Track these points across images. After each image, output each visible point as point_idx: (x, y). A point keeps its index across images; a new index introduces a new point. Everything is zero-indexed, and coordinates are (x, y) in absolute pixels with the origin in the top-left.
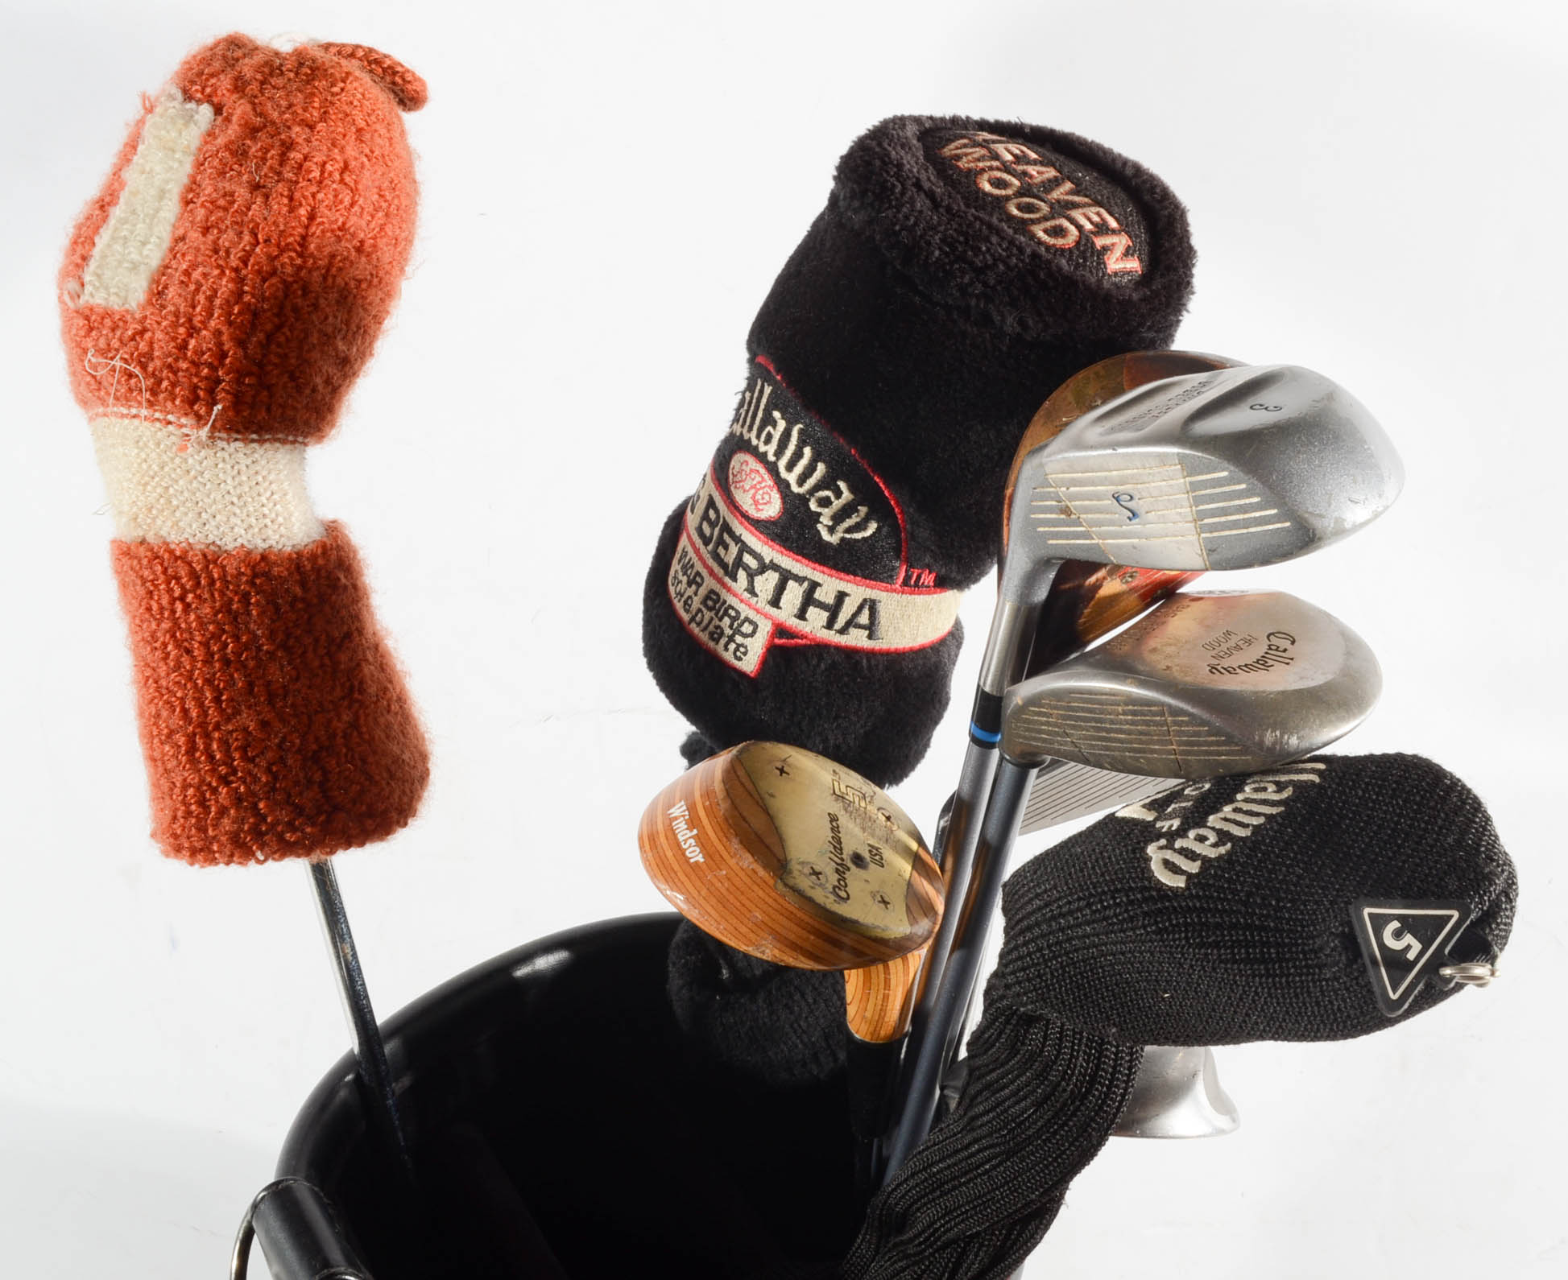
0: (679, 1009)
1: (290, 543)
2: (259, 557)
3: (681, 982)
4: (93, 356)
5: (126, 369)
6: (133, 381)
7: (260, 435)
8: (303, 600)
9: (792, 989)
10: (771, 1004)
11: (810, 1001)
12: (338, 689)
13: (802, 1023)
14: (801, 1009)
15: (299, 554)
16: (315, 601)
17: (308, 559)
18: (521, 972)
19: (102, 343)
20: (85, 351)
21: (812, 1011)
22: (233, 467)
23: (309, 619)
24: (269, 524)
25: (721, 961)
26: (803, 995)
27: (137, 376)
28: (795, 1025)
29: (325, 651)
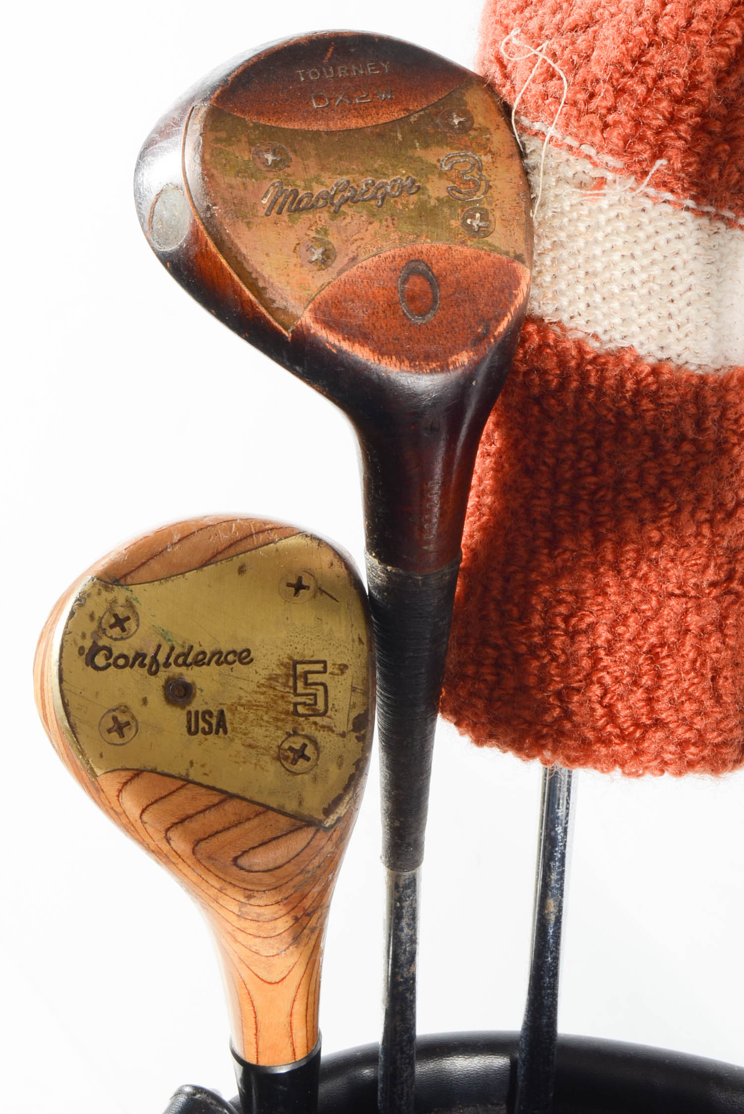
1: (697, 361)
2: (647, 369)
4: (517, 36)
5: (550, 66)
6: (552, 84)
7: (698, 204)
8: (694, 441)
12: (711, 570)
15: (703, 379)
16: (710, 447)
17: (713, 389)
19: (533, 25)
20: (507, 30)
22: (648, 237)
23: (697, 468)
24: (674, 328)
27: (560, 78)
29: (707, 516)
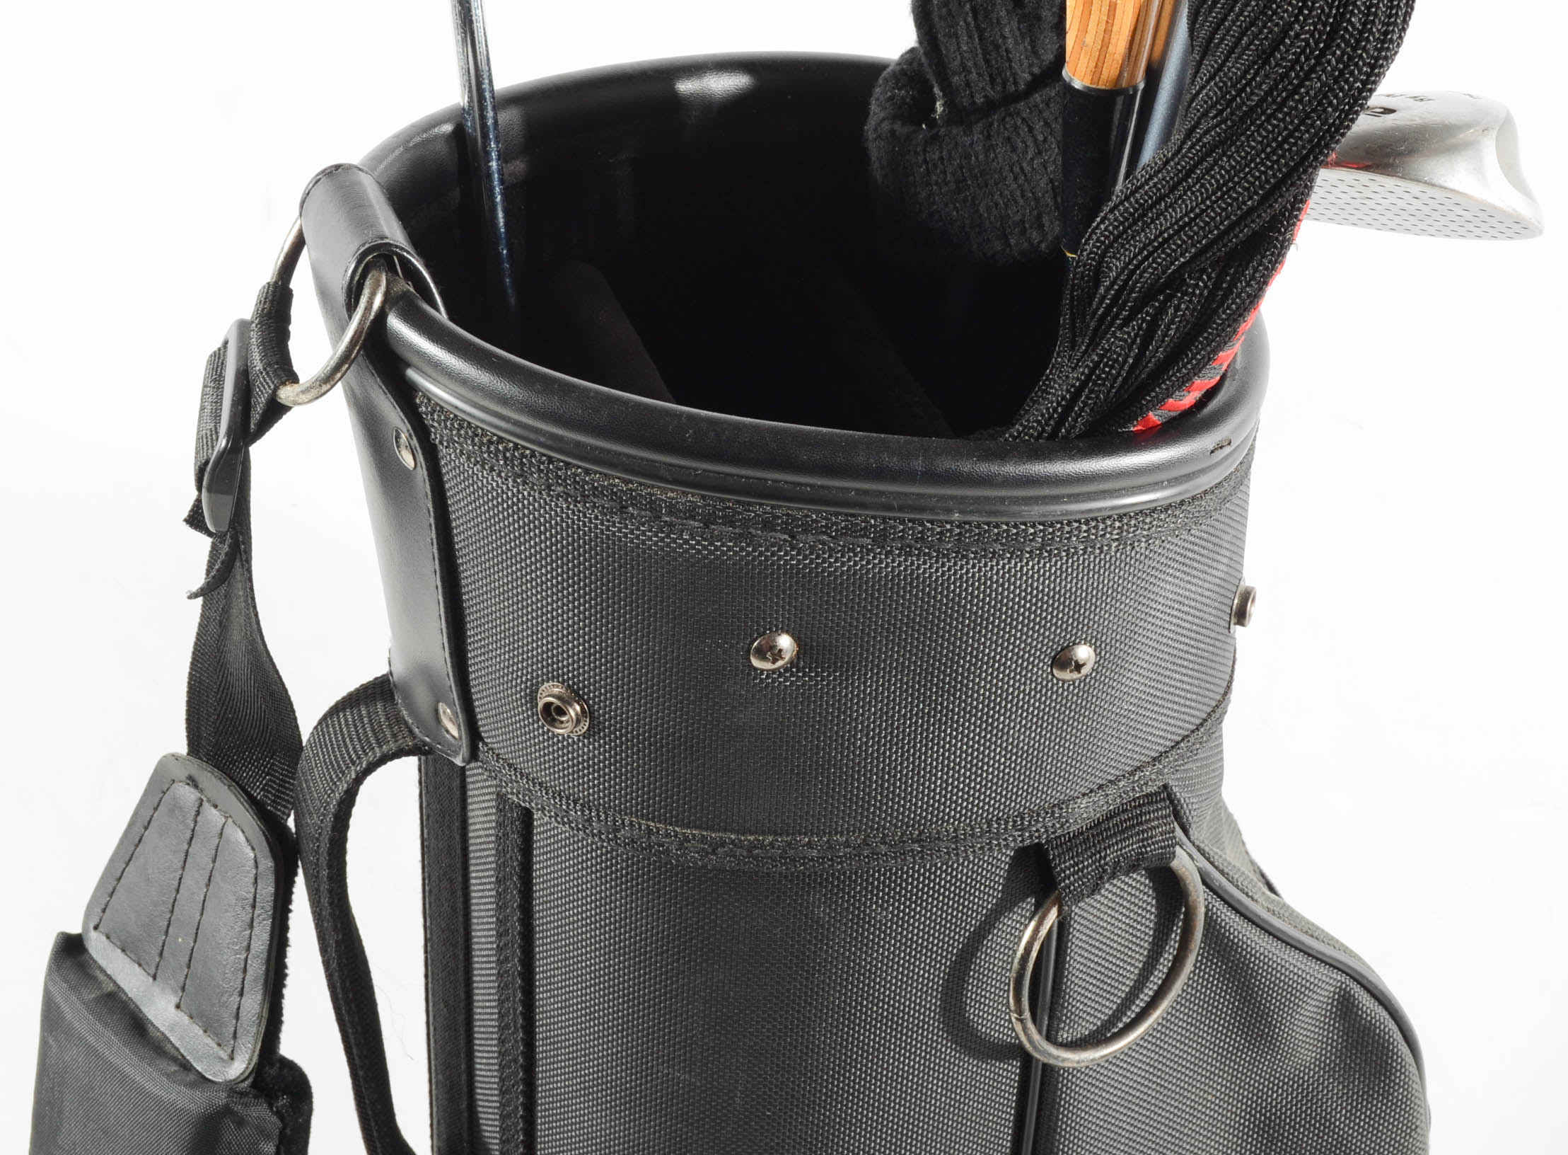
0: (875, 150)
3: (882, 115)
9: (1019, 122)
10: (989, 137)
11: (1040, 138)
13: (1024, 165)
14: (1027, 146)
18: (686, 87)
21: (1040, 153)
25: (936, 90)
26: (1031, 129)
28: (1017, 169)
